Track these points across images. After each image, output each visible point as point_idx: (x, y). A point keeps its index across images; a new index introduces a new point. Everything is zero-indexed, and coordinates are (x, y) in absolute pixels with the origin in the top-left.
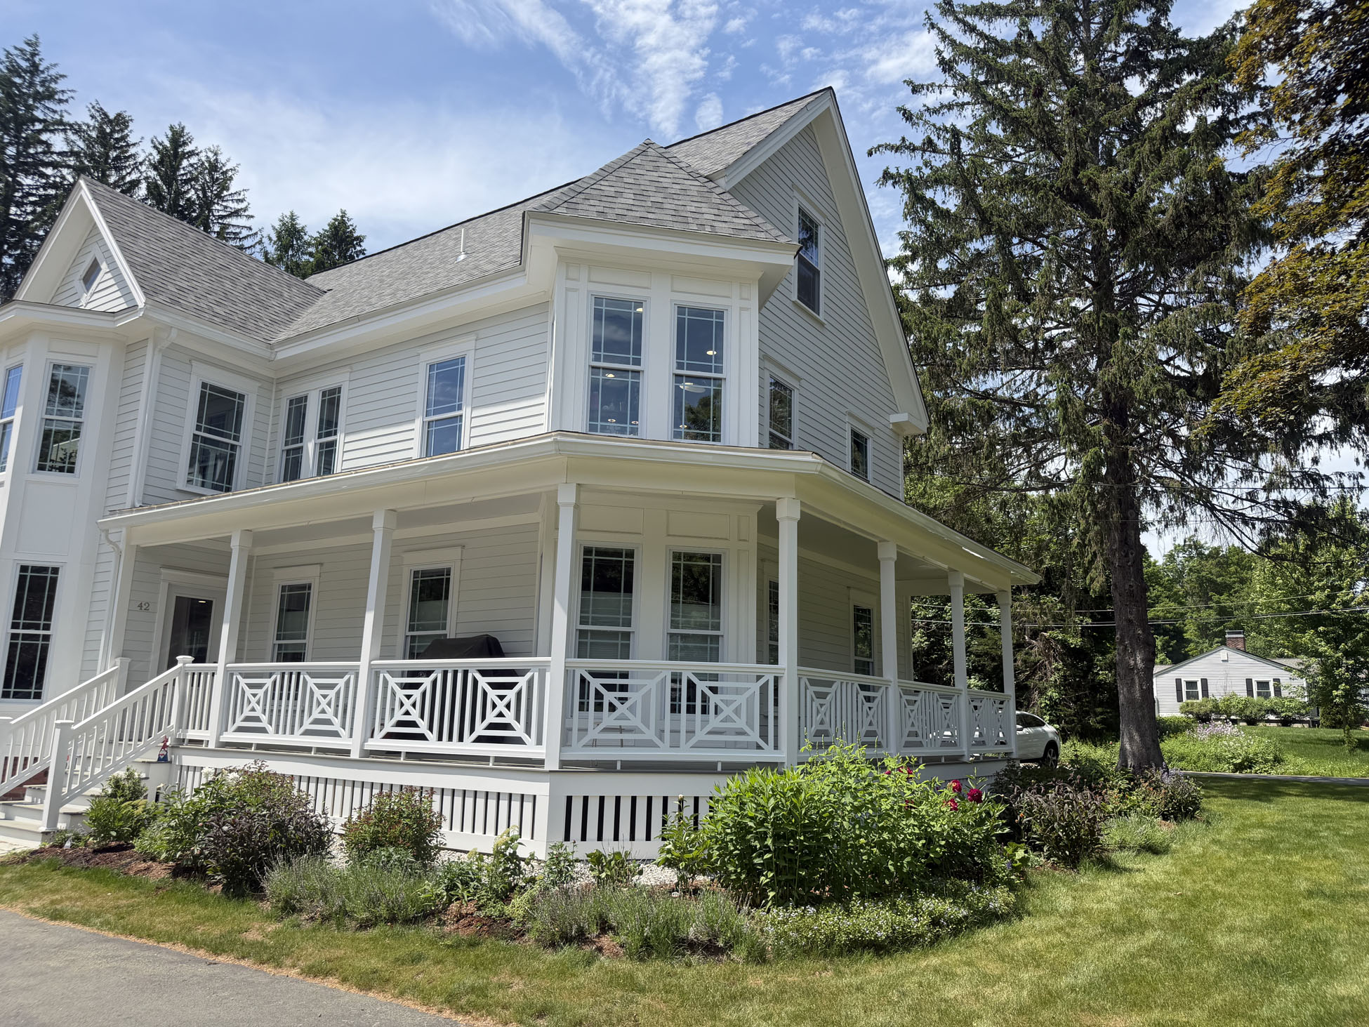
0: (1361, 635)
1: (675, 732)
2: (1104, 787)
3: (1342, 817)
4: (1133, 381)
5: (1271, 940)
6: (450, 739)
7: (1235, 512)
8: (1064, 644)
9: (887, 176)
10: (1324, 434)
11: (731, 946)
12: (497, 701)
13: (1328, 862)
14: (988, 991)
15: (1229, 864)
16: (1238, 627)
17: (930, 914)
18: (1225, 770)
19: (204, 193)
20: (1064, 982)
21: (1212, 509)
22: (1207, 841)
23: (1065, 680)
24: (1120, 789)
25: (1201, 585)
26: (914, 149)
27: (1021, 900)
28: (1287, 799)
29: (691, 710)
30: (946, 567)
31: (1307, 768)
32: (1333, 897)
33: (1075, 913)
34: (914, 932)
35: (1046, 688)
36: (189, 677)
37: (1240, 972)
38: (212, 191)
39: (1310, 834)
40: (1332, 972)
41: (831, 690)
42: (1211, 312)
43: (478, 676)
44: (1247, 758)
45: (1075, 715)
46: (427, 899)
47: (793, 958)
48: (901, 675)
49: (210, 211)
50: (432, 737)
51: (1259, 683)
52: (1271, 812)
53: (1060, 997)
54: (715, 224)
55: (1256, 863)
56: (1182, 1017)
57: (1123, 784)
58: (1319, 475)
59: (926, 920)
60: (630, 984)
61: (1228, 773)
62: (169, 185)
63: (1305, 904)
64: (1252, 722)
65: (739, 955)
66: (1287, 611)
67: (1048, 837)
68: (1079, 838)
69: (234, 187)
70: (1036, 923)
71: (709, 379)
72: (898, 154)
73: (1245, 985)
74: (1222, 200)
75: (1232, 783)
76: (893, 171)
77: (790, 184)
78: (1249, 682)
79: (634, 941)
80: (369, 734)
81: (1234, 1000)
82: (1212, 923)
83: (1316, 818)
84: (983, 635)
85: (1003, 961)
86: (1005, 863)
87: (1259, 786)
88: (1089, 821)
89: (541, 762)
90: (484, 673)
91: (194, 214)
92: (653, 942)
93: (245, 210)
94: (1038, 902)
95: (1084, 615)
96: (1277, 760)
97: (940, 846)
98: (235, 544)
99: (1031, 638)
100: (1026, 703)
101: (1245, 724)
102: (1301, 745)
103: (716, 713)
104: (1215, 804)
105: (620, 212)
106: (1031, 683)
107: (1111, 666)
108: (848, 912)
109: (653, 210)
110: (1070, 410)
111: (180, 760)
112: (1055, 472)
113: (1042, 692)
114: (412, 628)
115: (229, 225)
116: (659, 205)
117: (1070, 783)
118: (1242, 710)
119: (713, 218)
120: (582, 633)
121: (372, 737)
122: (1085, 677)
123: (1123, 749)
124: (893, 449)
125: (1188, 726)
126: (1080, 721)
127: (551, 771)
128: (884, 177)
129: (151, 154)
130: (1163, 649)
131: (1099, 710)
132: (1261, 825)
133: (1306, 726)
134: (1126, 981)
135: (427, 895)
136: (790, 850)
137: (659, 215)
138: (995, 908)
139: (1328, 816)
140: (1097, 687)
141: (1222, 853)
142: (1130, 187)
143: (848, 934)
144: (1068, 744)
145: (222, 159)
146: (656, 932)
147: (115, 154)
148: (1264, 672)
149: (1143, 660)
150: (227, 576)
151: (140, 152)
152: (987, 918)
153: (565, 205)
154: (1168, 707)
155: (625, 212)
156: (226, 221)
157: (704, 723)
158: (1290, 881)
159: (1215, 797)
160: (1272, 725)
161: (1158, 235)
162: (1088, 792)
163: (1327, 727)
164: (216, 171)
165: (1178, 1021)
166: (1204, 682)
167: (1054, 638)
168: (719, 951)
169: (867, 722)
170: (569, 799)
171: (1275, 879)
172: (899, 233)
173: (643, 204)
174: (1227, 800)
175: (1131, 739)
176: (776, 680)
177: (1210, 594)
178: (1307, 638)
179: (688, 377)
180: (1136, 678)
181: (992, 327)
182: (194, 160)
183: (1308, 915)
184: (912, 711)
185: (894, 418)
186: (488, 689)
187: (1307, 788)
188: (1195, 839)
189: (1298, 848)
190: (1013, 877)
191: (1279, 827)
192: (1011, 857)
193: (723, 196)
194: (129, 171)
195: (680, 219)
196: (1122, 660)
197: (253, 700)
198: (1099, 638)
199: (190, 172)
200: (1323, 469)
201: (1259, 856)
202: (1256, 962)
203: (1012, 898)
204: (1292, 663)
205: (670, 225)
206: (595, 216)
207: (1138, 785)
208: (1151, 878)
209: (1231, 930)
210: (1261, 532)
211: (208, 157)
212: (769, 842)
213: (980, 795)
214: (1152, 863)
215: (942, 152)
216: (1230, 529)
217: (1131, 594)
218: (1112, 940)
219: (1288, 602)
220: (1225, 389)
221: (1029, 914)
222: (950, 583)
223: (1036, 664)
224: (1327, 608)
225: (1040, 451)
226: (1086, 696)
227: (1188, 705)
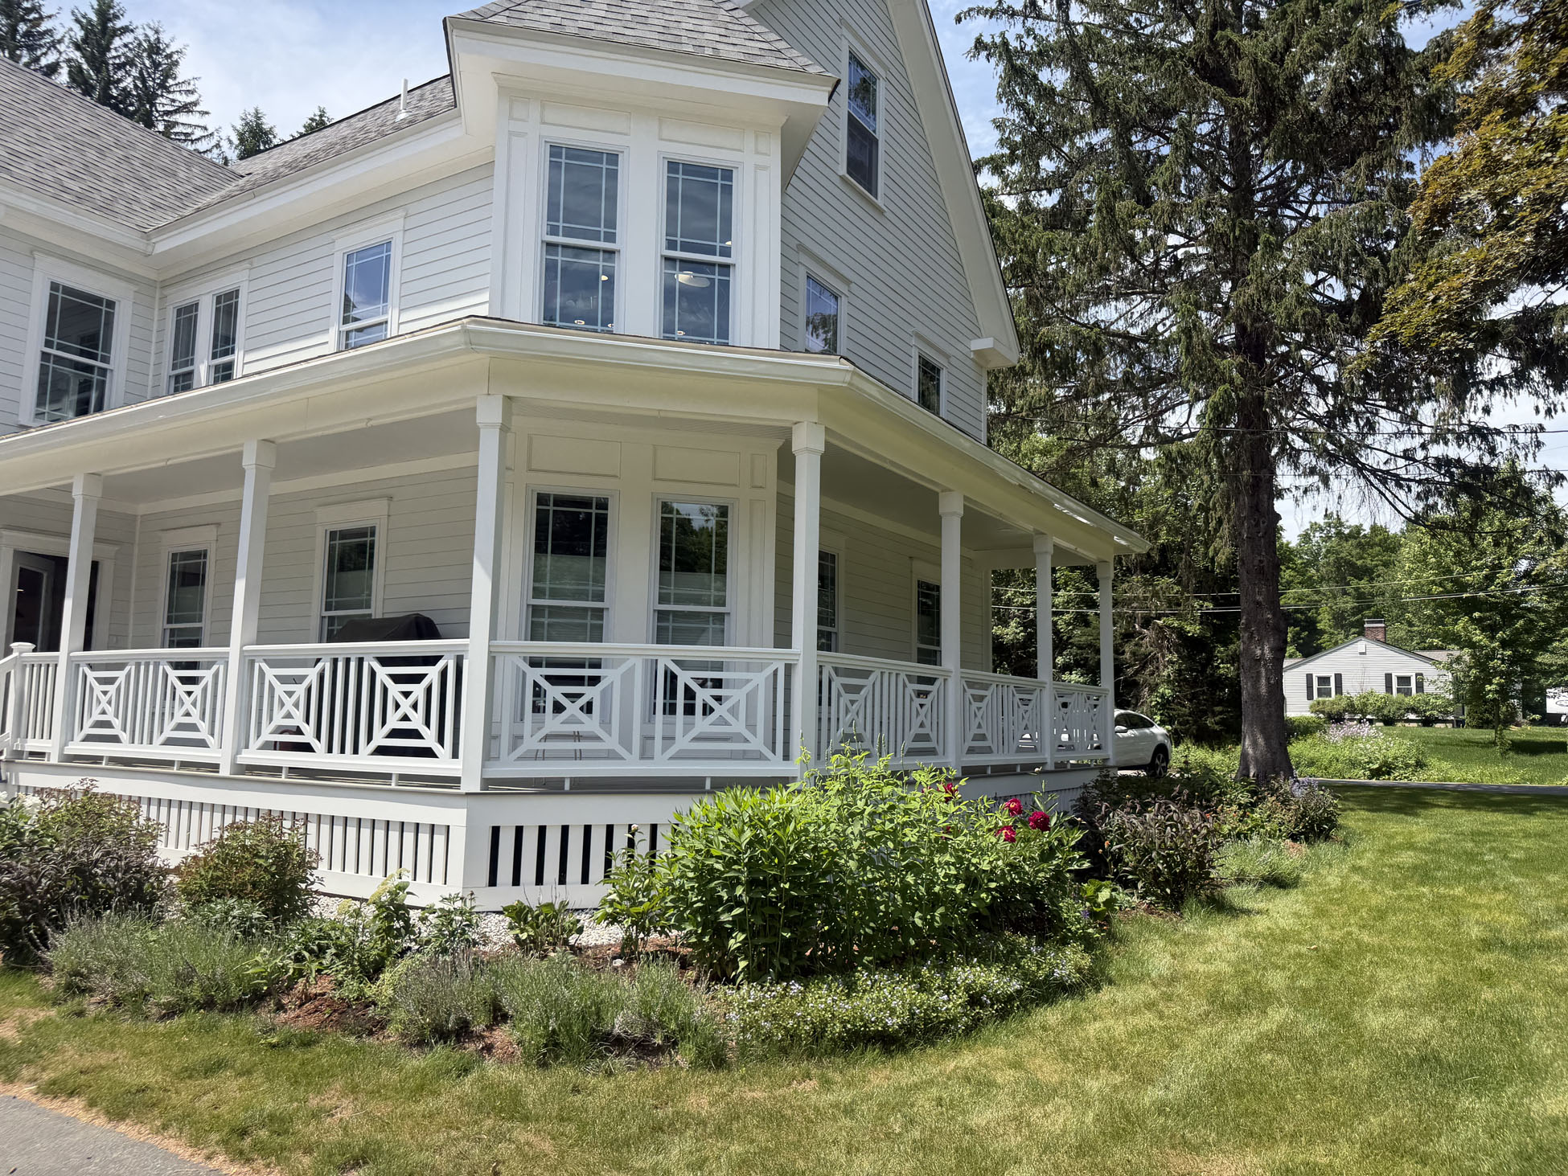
0: (1521, 622)
1: (648, 738)
2: (1220, 801)
3: (1507, 835)
4: (1274, 303)
5: (1443, 1019)
6: (343, 751)
7: (1388, 472)
8: (1181, 633)
9: (980, 45)
10: (1497, 378)
11: (675, 1043)
12: (401, 699)
13: (1500, 896)
14: (1037, 1112)
15: (1375, 900)
16: (1378, 616)
17: (968, 988)
18: (1360, 777)
19: (144, 81)
20: (1152, 1094)
21: (1361, 469)
22: (1345, 868)
23: (1180, 675)
24: (1240, 805)
25: (1338, 569)
26: (1014, 14)
27: (1101, 961)
28: (1436, 811)
29: (671, 709)
30: (1030, 528)
31: (1453, 773)
32: (1515, 949)
33: (1172, 980)
34: (943, 1016)
35: (1157, 685)
36: (28, 669)
37: (1404, 1076)
38: (154, 80)
39: (1471, 857)
40: (1534, 1073)
41: (868, 682)
42: (1375, 212)
43: (376, 666)
44: (1386, 762)
45: (1190, 715)
46: (259, 975)
47: (762, 1059)
48: (964, 664)
49: (153, 105)
50: (320, 746)
51: (1399, 678)
52: (1420, 828)
53: (1142, 1125)
54: (719, 46)
55: (1409, 898)
56: (1319, 1155)
57: (1244, 799)
58: (1487, 429)
59: (961, 998)
60: (512, 1107)
61: (1363, 780)
62: (98, 71)
63: (1483, 961)
64: (1389, 722)
65: (683, 1057)
66: (1440, 593)
67: (1144, 871)
68: (1184, 870)
69: (182, 73)
70: (1119, 996)
71: (712, 264)
72: (994, 19)
73: (1412, 1099)
74: (1394, 75)
75: (1371, 793)
76: (987, 40)
77: (836, 17)
78: (1388, 677)
79: (534, 1038)
80: (243, 744)
81: (1398, 1127)
82: (1360, 993)
83: (1475, 835)
84: (1087, 624)
85: (1066, 1059)
86: (1082, 908)
87: (1401, 796)
88: (1198, 849)
89: (457, 780)
90: (385, 661)
91: (131, 108)
92: (563, 1039)
93: (195, 104)
94: (1124, 964)
95: (1205, 600)
96: (1420, 765)
97: (989, 890)
98: (77, 493)
99: (1142, 627)
100: (1133, 701)
101: (1381, 724)
102: (1444, 748)
103: (704, 713)
104: (1353, 820)
105: (585, 25)
106: (1140, 679)
107: (1234, 659)
108: (851, 988)
109: (632, 25)
110: (1195, 339)
111: (17, 779)
112: (1176, 426)
113: (1153, 689)
114: (328, 607)
115: (177, 123)
116: (643, 20)
117: (1173, 799)
118: (1380, 709)
119: (718, 38)
120: (536, 611)
121: (247, 747)
122: (1203, 671)
123: (1244, 755)
124: (975, 386)
125: (1319, 727)
126: (1195, 722)
127: (467, 794)
128: (976, 47)
129: (71, 30)
130: (1294, 641)
131: (1218, 709)
132: (1411, 846)
133: (1450, 726)
134: (1240, 1095)
135: (258, 970)
136: (769, 903)
137: (641, 32)
138: (1062, 977)
139: (1489, 834)
140: (1218, 682)
141: (1366, 885)
142: (1278, 57)
143: (843, 1022)
144: (1181, 747)
145: (165, 38)
146: (568, 1026)
147: (25, 28)
148: (1405, 665)
149: (1271, 649)
150: (68, 536)
151: (58, 27)
152: (1049, 991)
153: (507, 13)
154: (1297, 707)
155: (593, 26)
156: (173, 118)
157: (688, 727)
158: (1457, 925)
159: (1352, 810)
160: (1412, 725)
161: (1312, 119)
162: (1197, 812)
163: (1473, 727)
164: (158, 54)
165: (1316, 1164)
166: (1338, 677)
167: (1168, 627)
168: (659, 1050)
169: (916, 722)
170: (496, 831)
171: (1439, 923)
172: (994, 121)
173: (620, 17)
174: (1364, 814)
175: (1254, 744)
176: (789, 668)
177: (1349, 578)
178: (1461, 625)
179: (683, 261)
180: (1263, 670)
181: (1103, 235)
182: (128, 38)
183: (1486, 977)
184: (979, 709)
185: (977, 345)
186: (389, 683)
187: (1458, 798)
188: (1330, 865)
189: (1460, 877)
190: (1090, 930)
191: (1432, 849)
192: (1093, 900)
193: (736, 13)
194: (44, 50)
195: (670, 38)
196: (1247, 649)
197: (104, 699)
198: (1222, 627)
199: (124, 54)
200: (1492, 422)
201: (1411, 889)
202: (1428, 1060)
203: (1086, 961)
204: (1441, 656)
205: (655, 44)
206: (548, 27)
207: (1263, 799)
208: (1276, 924)
209: (1386, 1003)
210: (1418, 497)
211: (146, 35)
212: (739, 891)
213: (1047, 820)
214: (1277, 901)
215: (1047, 18)
216: (1381, 492)
217: (1261, 571)
218: (1221, 1025)
219: (1441, 585)
220: (1388, 312)
221: (1111, 982)
222: (1036, 550)
223: (1146, 656)
224: (1485, 590)
225: (1159, 401)
226: (1204, 693)
227: (1319, 703)
